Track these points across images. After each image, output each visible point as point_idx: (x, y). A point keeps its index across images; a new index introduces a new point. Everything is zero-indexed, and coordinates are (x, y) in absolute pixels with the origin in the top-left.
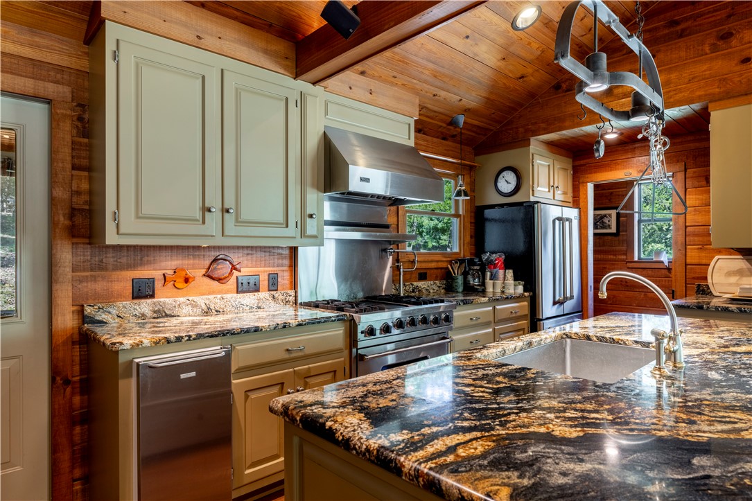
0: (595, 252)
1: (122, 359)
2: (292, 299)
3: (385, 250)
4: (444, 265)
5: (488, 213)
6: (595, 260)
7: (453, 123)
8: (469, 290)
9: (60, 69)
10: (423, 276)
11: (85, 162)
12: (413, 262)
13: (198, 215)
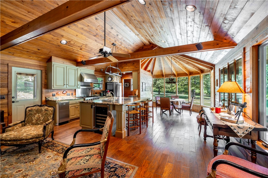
0: (124, 90)
1: (56, 102)
2: (75, 97)
3: (90, 89)
4: (100, 92)
5: (107, 83)
6: (124, 91)
7: (101, 70)
8: (104, 95)
9: (43, 66)
10: (96, 93)
11: (46, 78)
12: (94, 91)
13: (63, 85)
